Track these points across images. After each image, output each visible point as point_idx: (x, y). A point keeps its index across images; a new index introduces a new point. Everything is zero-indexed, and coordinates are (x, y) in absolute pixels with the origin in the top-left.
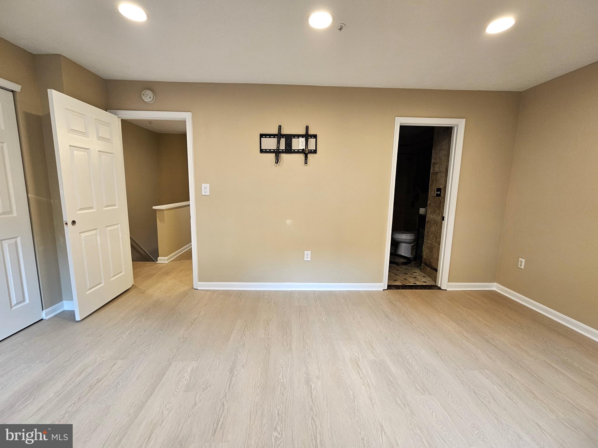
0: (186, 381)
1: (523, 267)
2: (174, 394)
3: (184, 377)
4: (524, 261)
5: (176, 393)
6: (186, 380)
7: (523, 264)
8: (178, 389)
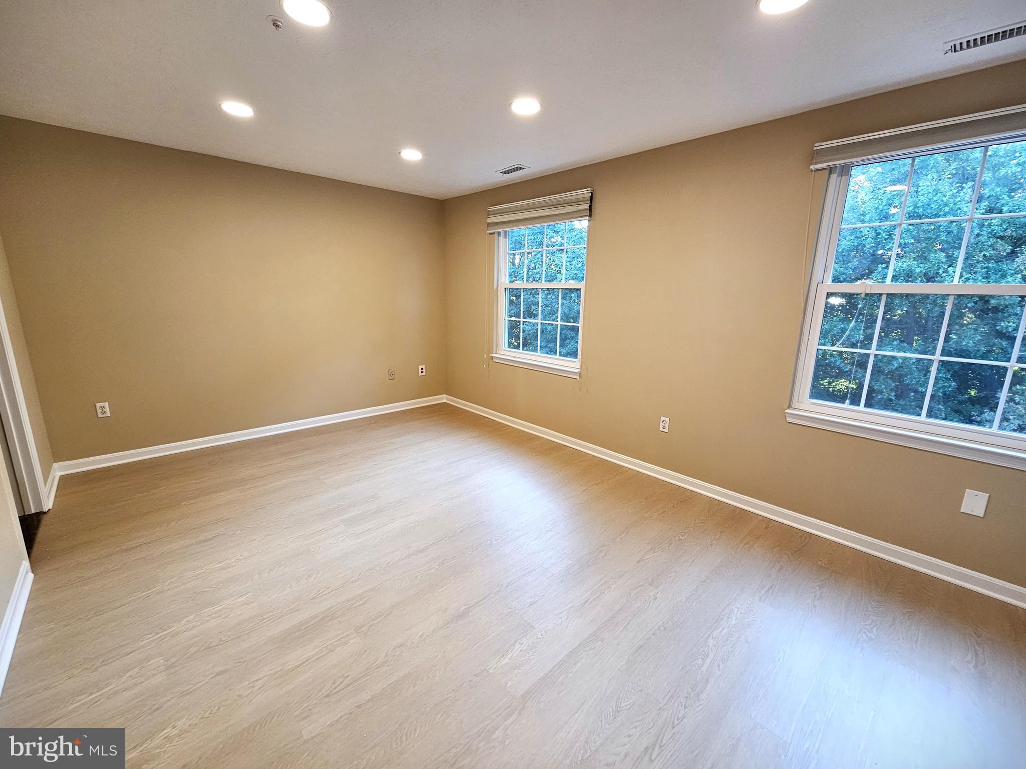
0: (522, 642)
1: (108, 414)
2: (546, 633)
3: (521, 651)
4: (106, 404)
5: (543, 633)
6: (522, 644)
7: (107, 409)
8: (539, 637)
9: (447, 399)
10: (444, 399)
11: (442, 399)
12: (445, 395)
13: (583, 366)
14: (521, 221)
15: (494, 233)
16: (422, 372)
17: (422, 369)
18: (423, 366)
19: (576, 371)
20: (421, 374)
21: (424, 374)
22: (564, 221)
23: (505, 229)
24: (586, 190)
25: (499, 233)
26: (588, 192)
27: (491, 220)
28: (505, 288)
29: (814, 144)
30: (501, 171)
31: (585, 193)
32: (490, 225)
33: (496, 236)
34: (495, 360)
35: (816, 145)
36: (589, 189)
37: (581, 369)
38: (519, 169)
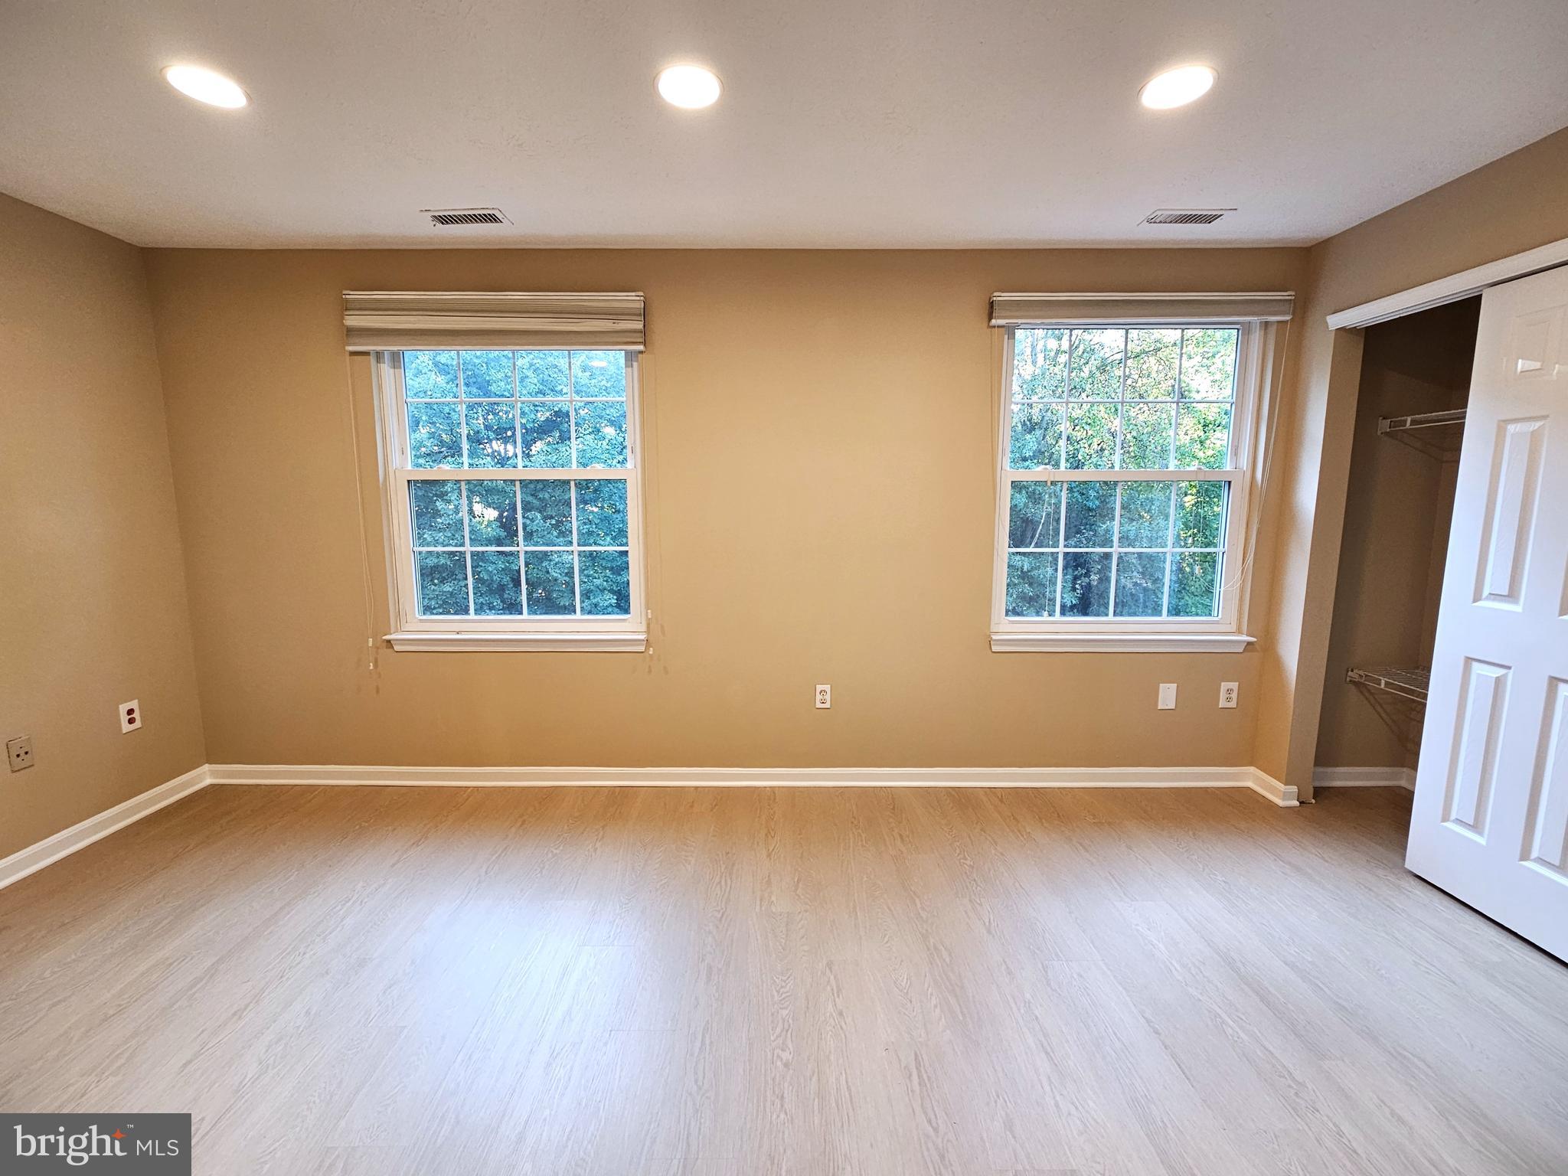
9: (214, 774)
10: (205, 776)
11: (201, 778)
12: (206, 767)
13: (651, 626)
14: (446, 335)
15: (367, 353)
16: (131, 721)
17: (130, 712)
18: (134, 704)
19: (642, 637)
20: (126, 727)
21: (138, 724)
22: (568, 348)
23: (395, 348)
24: (633, 294)
25: (379, 356)
26: (638, 298)
27: (353, 321)
28: (409, 481)
29: (993, 293)
30: (437, 214)
31: (632, 300)
32: (351, 333)
33: (372, 359)
34: (397, 648)
35: (995, 294)
36: (642, 294)
37: (648, 631)
38: (492, 219)
